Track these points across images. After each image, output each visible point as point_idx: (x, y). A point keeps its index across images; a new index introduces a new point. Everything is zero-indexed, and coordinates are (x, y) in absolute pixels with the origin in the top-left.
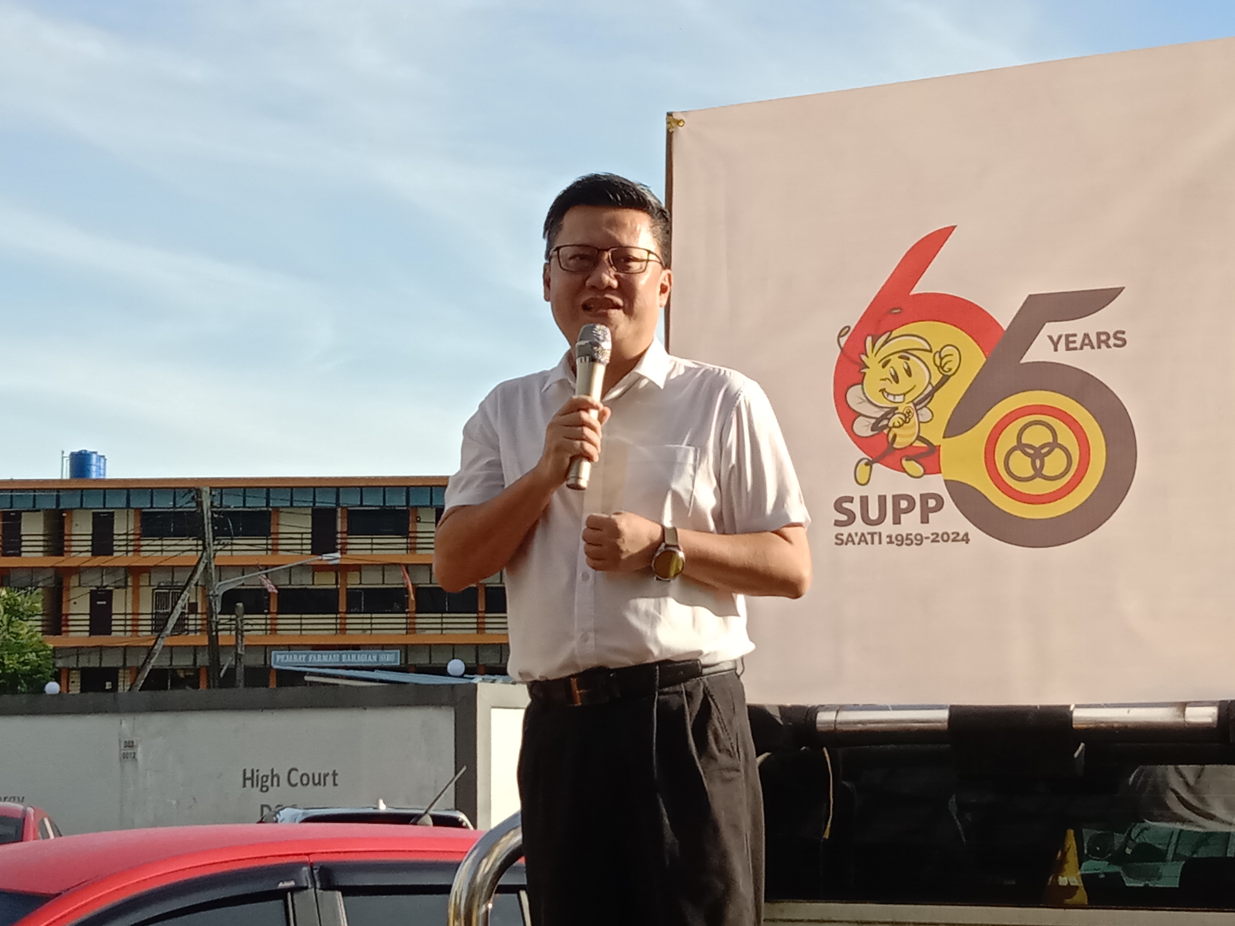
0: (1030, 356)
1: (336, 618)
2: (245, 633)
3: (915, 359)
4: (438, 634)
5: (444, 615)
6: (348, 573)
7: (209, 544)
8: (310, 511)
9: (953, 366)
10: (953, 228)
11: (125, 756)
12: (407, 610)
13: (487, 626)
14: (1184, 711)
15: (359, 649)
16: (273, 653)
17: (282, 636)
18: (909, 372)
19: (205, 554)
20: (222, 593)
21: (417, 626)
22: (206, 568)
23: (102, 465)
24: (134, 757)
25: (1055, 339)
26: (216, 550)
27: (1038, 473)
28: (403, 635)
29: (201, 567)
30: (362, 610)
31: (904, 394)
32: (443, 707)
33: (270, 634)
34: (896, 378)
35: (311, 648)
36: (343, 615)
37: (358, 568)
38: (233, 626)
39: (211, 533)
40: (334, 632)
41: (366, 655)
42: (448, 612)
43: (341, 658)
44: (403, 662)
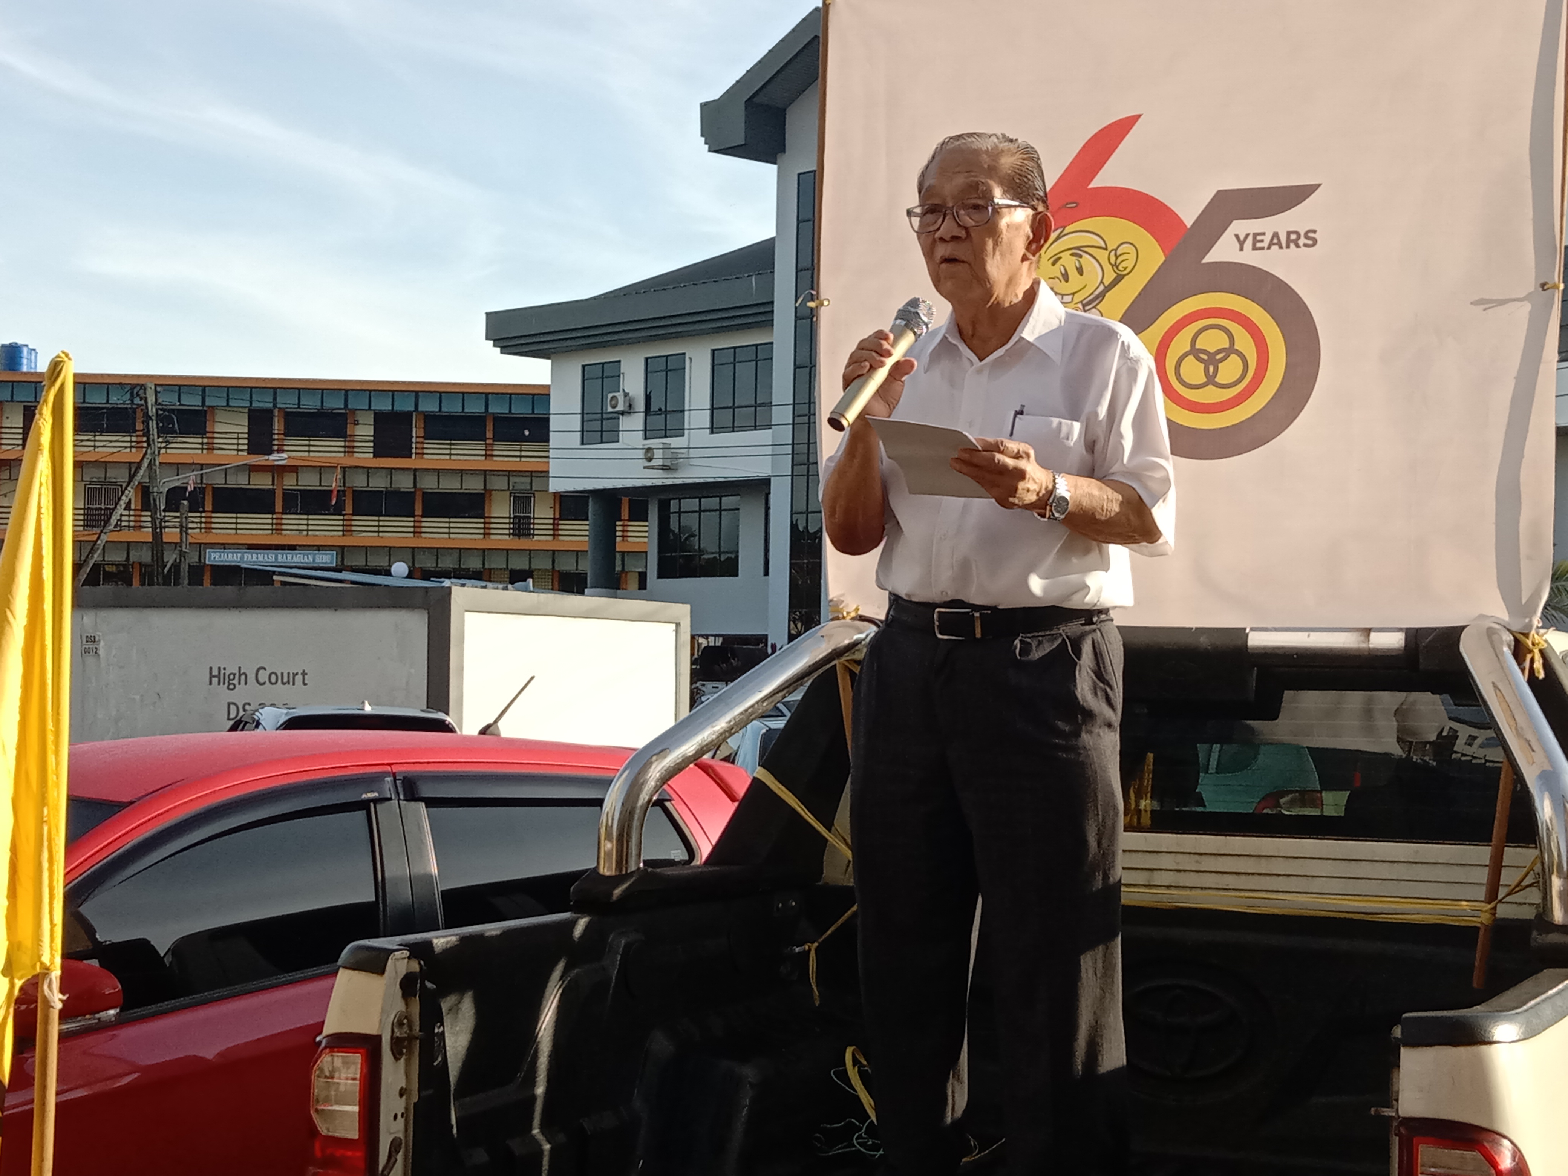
0: (1213, 256)
1: (272, 519)
2: (190, 531)
3: (1088, 256)
4: (375, 537)
5: (381, 518)
6: (285, 474)
7: (153, 440)
8: (246, 411)
9: (1129, 264)
10: (1139, 116)
11: (87, 651)
12: (344, 513)
13: (424, 530)
14: (1369, 635)
15: (295, 549)
16: (208, 550)
17: (216, 534)
18: (1080, 271)
19: (149, 451)
20: (167, 489)
21: (354, 528)
22: (150, 464)
23: (33, 360)
24: (96, 653)
25: (1242, 238)
26: (160, 448)
27: (1211, 380)
28: (339, 536)
29: (146, 463)
30: (299, 512)
31: (1073, 294)
32: (416, 610)
33: (206, 532)
34: (1066, 277)
35: (246, 546)
36: (279, 516)
37: (294, 469)
38: (178, 524)
39: (155, 430)
40: (270, 532)
41: (302, 556)
42: (385, 516)
43: (276, 558)
44: (339, 563)
